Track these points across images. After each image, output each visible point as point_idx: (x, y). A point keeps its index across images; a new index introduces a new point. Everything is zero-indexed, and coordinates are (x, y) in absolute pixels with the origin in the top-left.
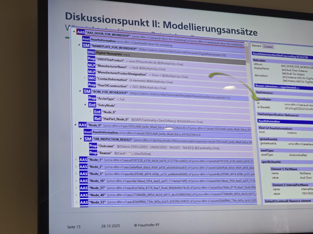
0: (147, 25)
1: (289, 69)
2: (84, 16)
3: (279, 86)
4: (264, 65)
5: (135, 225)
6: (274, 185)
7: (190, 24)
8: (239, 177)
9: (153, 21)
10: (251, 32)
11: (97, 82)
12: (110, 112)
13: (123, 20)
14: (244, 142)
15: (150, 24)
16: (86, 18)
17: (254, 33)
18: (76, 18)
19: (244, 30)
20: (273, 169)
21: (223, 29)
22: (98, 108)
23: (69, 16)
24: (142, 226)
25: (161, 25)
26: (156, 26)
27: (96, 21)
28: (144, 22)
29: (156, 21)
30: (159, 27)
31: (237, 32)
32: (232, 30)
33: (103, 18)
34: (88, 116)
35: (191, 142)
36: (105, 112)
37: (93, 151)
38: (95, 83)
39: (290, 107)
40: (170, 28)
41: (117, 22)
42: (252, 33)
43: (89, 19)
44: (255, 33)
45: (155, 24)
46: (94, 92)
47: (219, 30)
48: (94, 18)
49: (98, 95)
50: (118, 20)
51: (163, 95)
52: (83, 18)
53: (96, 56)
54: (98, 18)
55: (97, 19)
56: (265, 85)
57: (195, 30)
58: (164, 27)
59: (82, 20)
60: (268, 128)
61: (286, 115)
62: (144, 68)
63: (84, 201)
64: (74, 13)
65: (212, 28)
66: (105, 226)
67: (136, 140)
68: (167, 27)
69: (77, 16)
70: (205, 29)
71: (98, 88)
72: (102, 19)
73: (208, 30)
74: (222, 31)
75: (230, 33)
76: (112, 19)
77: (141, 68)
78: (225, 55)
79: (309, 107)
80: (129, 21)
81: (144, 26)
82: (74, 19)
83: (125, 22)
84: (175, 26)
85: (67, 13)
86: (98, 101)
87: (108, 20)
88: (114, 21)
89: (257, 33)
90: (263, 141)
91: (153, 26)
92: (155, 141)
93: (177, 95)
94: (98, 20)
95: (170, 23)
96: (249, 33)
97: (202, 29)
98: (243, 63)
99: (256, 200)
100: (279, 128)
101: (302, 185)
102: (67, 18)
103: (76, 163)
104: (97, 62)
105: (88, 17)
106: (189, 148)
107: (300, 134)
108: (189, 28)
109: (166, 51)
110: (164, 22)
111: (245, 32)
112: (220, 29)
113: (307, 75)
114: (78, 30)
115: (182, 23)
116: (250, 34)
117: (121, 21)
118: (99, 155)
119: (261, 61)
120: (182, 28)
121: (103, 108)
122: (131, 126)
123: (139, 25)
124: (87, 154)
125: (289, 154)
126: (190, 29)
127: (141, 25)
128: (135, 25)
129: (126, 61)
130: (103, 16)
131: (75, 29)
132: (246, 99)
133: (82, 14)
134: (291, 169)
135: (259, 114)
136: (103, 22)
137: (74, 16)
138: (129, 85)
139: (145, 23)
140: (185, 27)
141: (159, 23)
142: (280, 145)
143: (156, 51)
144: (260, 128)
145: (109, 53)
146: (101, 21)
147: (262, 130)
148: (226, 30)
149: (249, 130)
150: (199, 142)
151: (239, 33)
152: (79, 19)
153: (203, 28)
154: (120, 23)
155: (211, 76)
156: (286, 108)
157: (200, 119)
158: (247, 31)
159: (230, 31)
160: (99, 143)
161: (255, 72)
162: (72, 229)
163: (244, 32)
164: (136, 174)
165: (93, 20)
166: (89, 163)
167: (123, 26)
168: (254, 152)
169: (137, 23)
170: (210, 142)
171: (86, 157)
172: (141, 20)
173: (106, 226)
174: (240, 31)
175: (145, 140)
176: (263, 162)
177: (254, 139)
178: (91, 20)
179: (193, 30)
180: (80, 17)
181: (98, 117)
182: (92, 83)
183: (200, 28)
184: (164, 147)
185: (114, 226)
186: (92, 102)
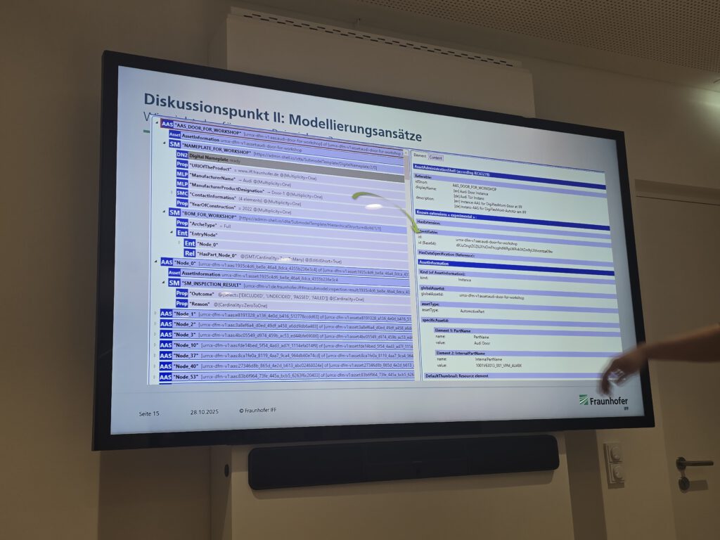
0: (266, 119)
1: (463, 189)
2: (173, 101)
3: (449, 214)
4: (430, 183)
5: (241, 411)
6: (439, 353)
7: (327, 120)
8: (391, 342)
9: (275, 113)
10: (414, 135)
11: (190, 199)
12: (208, 245)
13: (231, 110)
14: (399, 292)
15: (271, 117)
16: (175, 104)
17: (417, 138)
18: (160, 103)
19: (404, 132)
20: (437, 330)
21: (374, 130)
22: (190, 237)
23: (150, 99)
24: (251, 411)
25: (287, 119)
26: (279, 121)
27: (191, 108)
28: (261, 114)
29: (279, 114)
30: (283, 122)
31: (393, 135)
32: (387, 132)
33: (201, 105)
34: (176, 249)
35: (325, 289)
36: (201, 244)
37: (182, 301)
38: (187, 201)
39: (463, 243)
40: (300, 124)
41: (222, 112)
42: (414, 138)
43: (181, 105)
44: (419, 137)
45: (277, 117)
46: (186, 213)
47: (368, 131)
48: (187, 104)
49: (191, 219)
50: (224, 109)
51: (287, 222)
52: (171, 103)
53: (190, 161)
54: (194, 105)
55: (192, 105)
56: (429, 212)
57: (335, 129)
58: (291, 123)
59: (169, 106)
60: (432, 273)
61: (458, 255)
62: (260, 182)
63: (165, 375)
64: (158, 96)
65: (359, 128)
66: (195, 412)
67: (246, 286)
68: (295, 123)
69: (162, 100)
70: (348, 128)
71: (191, 208)
72: (199, 107)
73: (353, 129)
74: (373, 133)
75: (383, 135)
76: (215, 108)
77: (255, 182)
78: (375, 167)
79: (489, 245)
80: (240, 111)
81: (262, 119)
82: (158, 104)
83: (233, 112)
84: (306, 122)
85: (146, 95)
86: (191, 228)
87: (208, 109)
88: (217, 110)
89: (421, 137)
90: (425, 291)
91: (275, 121)
92: (274, 287)
93: (307, 223)
94: (193, 108)
95: (299, 117)
96: (409, 136)
97: (344, 129)
98: (401, 179)
99: (413, 374)
100: (447, 273)
101: (476, 353)
102: (146, 103)
103: (156, 318)
104: (191, 170)
105: (178, 102)
106: (321, 298)
107: (476, 282)
108: (326, 126)
109: (293, 159)
110: (291, 116)
111: (405, 135)
112: (370, 129)
113: (487, 199)
114: (162, 121)
115: (316, 118)
116: (411, 139)
117: (228, 111)
118: (191, 307)
119: (426, 177)
120: (316, 126)
121: (198, 239)
122: (240, 265)
123: (254, 118)
124: (172, 305)
125: (459, 309)
126: (328, 128)
127: (258, 119)
128: (249, 117)
129: (234, 170)
130: (201, 102)
131: (158, 119)
132: (404, 230)
133: (169, 97)
134: (462, 331)
135: (420, 252)
136: (201, 111)
137: (158, 99)
138: (238, 205)
139: (263, 116)
140: (321, 124)
141: (283, 117)
142: (447, 296)
143: (278, 157)
144: (421, 272)
145: (208, 158)
146: (197, 109)
147: (424, 275)
148: (378, 132)
149: (406, 274)
150: (335, 290)
151: (396, 137)
152: (165, 105)
153: (346, 126)
154: (227, 113)
155: (356, 196)
156: (458, 245)
157: (338, 257)
158: (407, 133)
159: (383, 133)
160: (190, 288)
161: (417, 192)
162: (146, 417)
163: (403, 135)
164: (245, 335)
165: (186, 106)
166: (175, 318)
167: (231, 118)
168: (413, 305)
169: (251, 114)
170: (351, 290)
171: (171, 310)
172: (257, 110)
173: (198, 412)
174: (398, 134)
175: (260, 286)
176: (425, 320)
177: (412, 288)
178: (183, 107)
179: (331, 129)
180: (167, 102)
181: (191, 251)
182: (182, 199)
183: (342, 127)
184: (287, 297)
185: (209, 412)
186: (182, 229)
